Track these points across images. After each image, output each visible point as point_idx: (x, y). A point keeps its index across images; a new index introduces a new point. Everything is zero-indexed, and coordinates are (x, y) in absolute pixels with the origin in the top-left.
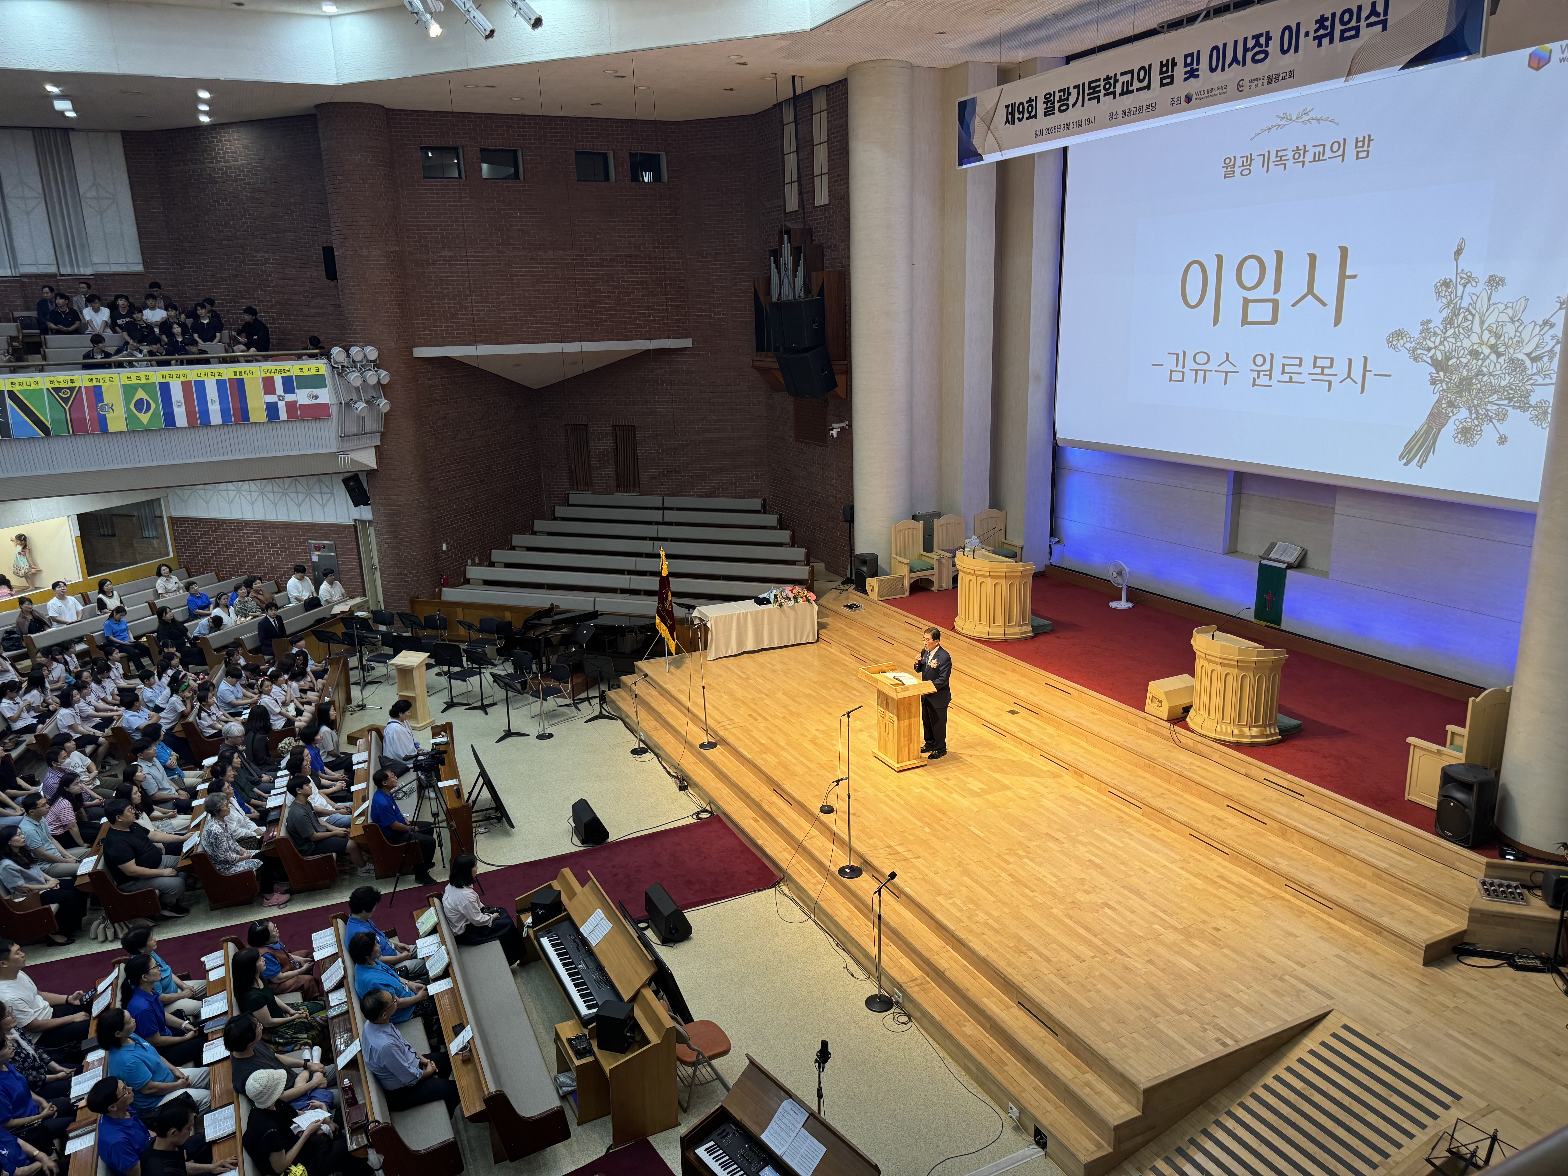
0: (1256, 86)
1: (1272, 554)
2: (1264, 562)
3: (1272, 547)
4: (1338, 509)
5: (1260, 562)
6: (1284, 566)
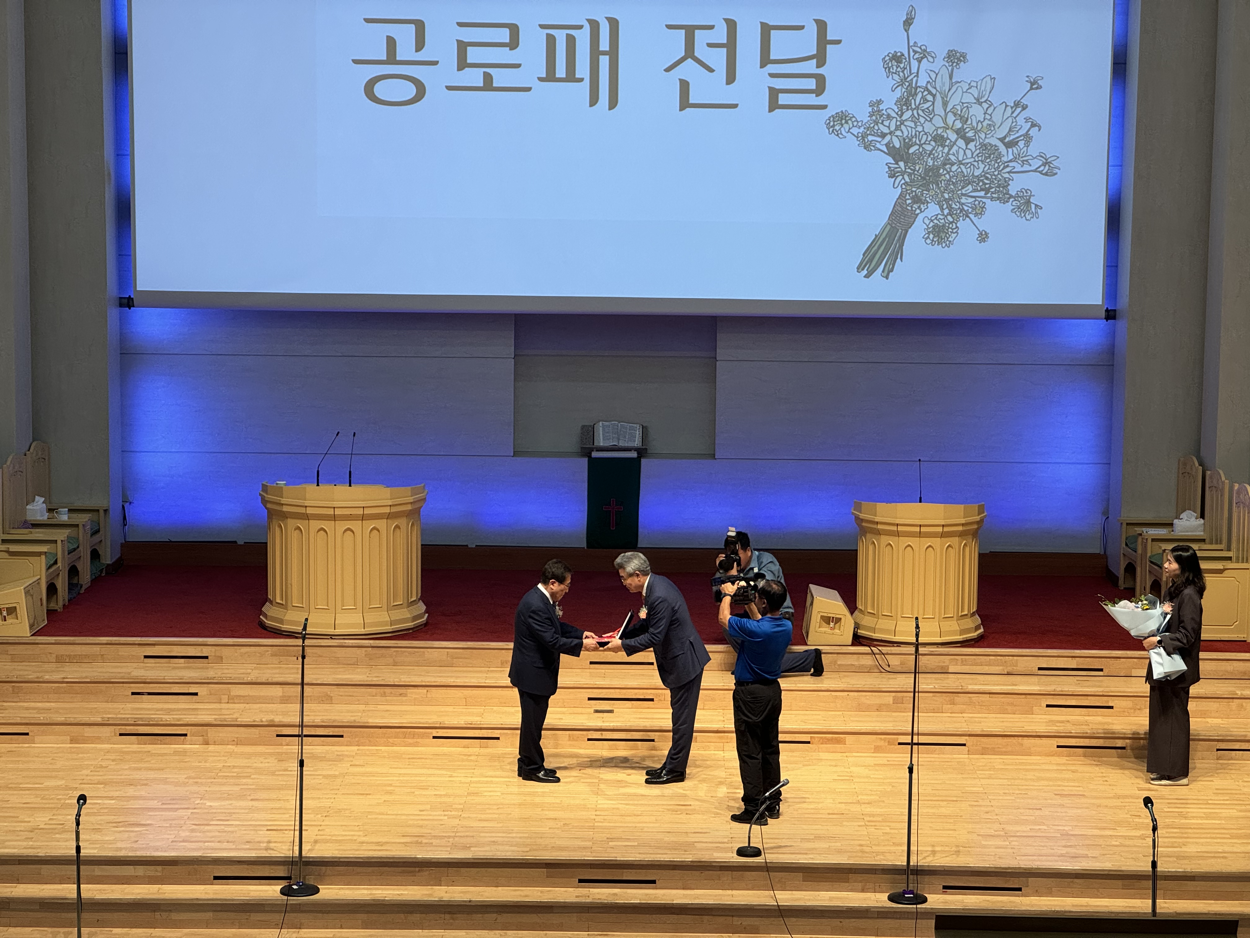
1: (601, 441)
2: (595, 454)
3: (588, 432)
4: (721, 353)
5: (590, 457)
6: (634, 455)
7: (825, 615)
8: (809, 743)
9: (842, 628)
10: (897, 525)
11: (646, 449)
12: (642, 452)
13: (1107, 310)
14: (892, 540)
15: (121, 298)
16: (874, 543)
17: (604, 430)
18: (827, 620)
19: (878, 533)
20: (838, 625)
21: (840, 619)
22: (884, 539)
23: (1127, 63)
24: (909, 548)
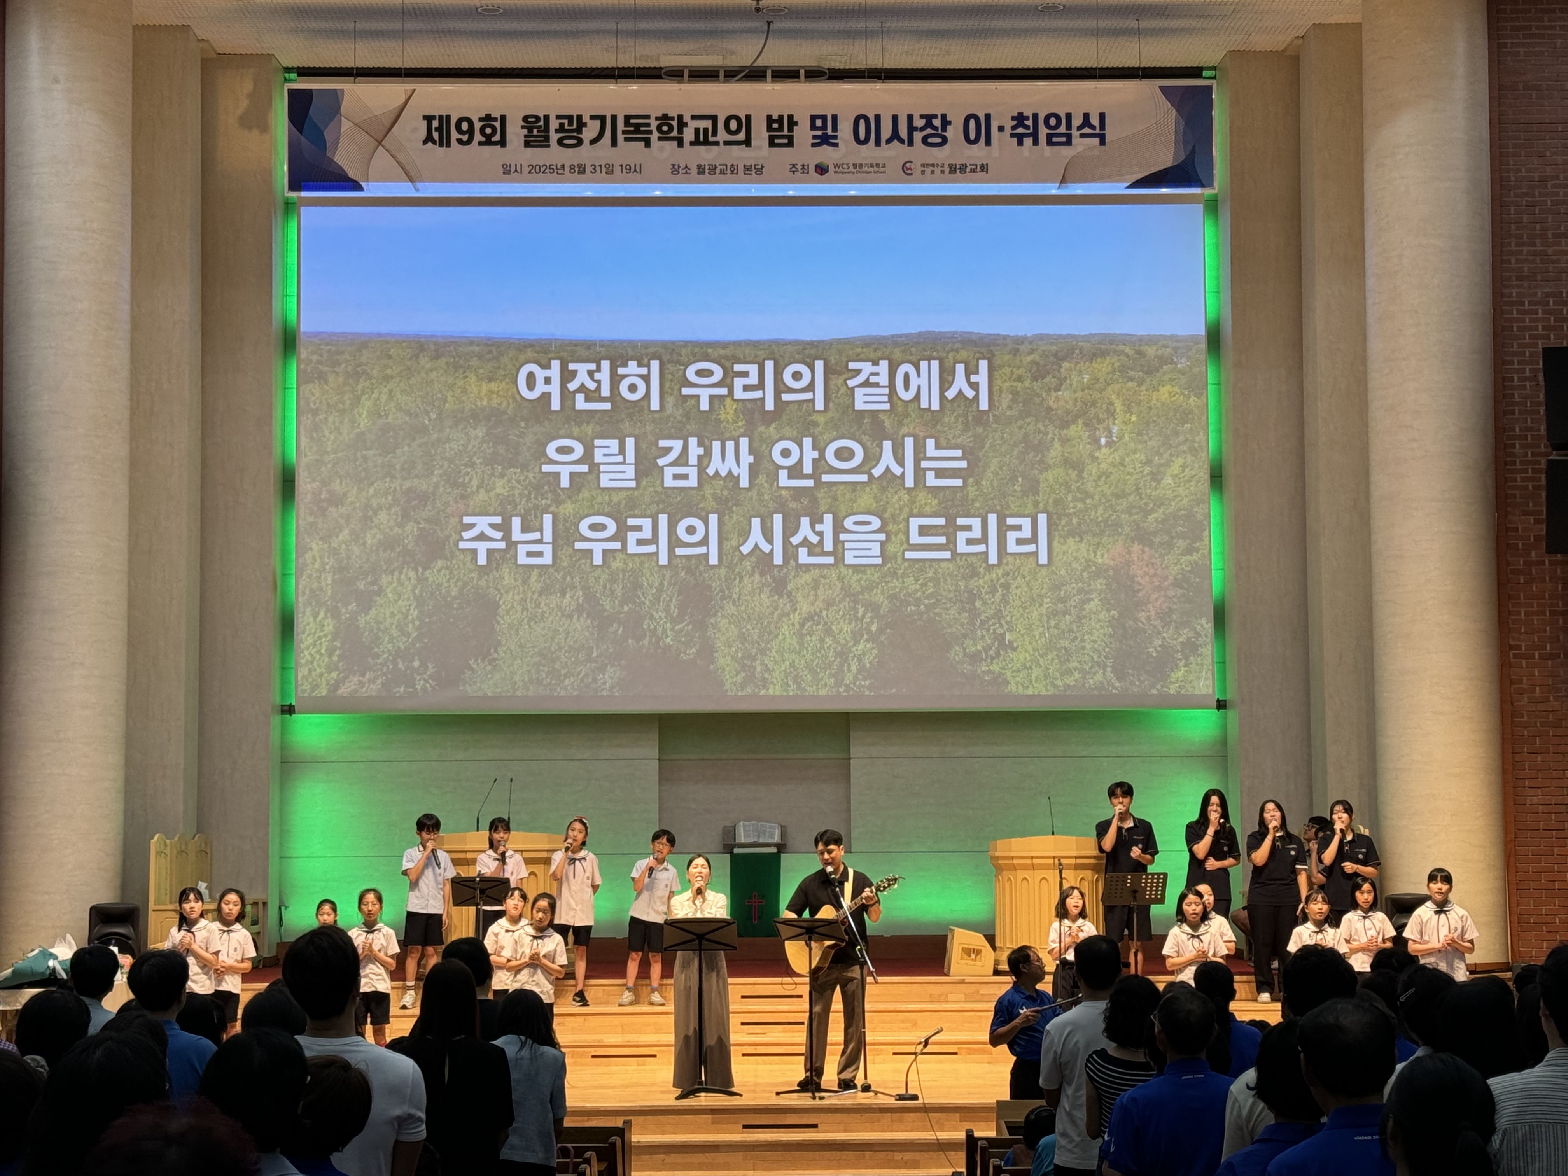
0: (933, 172)
1: (742, 838)
2: (736, 851)
3: (730, 832)
4: (855, 751)
5: (731, 853)
6: (774, 850)
7: (966, 946)
8: (956, 1054)
9: (983, 959)
10: (1032, 858)
11: (785, 845)
12: (781, 848)
13: (1218, 701)
14: (1027, 874)
15: (282, 706)
16: (1010, 879)
17: (745, 830)
18: (968, 952)
19: (1014, 868)
20: (978, 957)
21: (981, 951)
22: (1021, 874)
23: (1223, 474)
24: (1044, 881)
